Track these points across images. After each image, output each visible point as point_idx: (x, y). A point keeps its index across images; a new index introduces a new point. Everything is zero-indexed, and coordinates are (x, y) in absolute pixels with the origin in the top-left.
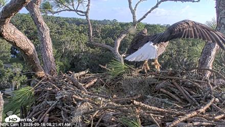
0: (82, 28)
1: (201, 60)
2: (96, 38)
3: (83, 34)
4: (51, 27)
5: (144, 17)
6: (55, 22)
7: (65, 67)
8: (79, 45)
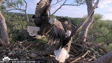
0: (24, 18)
1: (82, 33)
2: (31, 23)
3: (24, 21)
4: (7, 17)
5: (55, 13)
6: (10, 15)
7: (15, 38)
8: (23, 27)
